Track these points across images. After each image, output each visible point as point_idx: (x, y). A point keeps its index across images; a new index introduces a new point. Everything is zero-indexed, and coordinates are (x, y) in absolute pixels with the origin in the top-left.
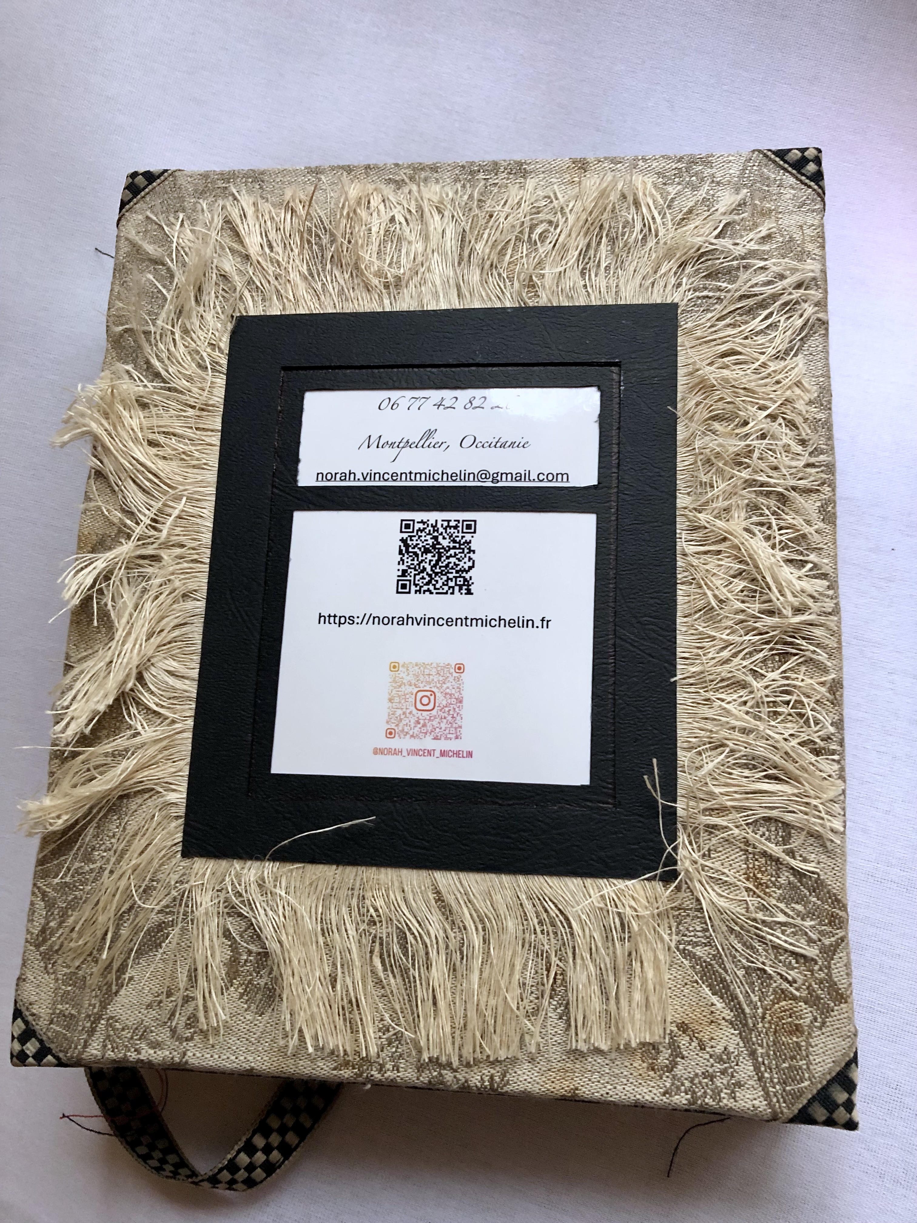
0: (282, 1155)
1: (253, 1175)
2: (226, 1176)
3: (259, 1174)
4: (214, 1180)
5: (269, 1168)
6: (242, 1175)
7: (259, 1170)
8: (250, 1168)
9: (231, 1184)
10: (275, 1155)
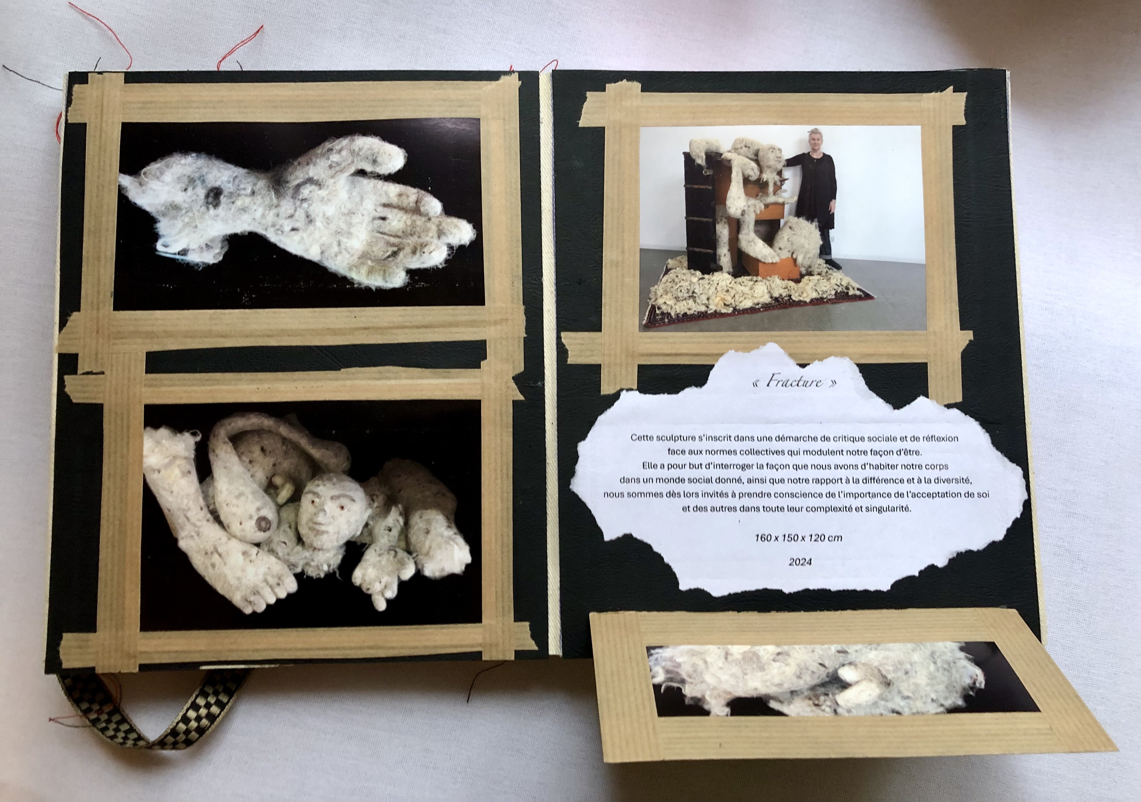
0: (209, 721)
1: (190, 736)
2: (170, 739)
3: (194, 735)
4: (162, 743)
5: (201, 731)
6: (182, 737)
7: (193, 733)
8: (187, 732)
9: (175, 746)
10: (205, 722)
